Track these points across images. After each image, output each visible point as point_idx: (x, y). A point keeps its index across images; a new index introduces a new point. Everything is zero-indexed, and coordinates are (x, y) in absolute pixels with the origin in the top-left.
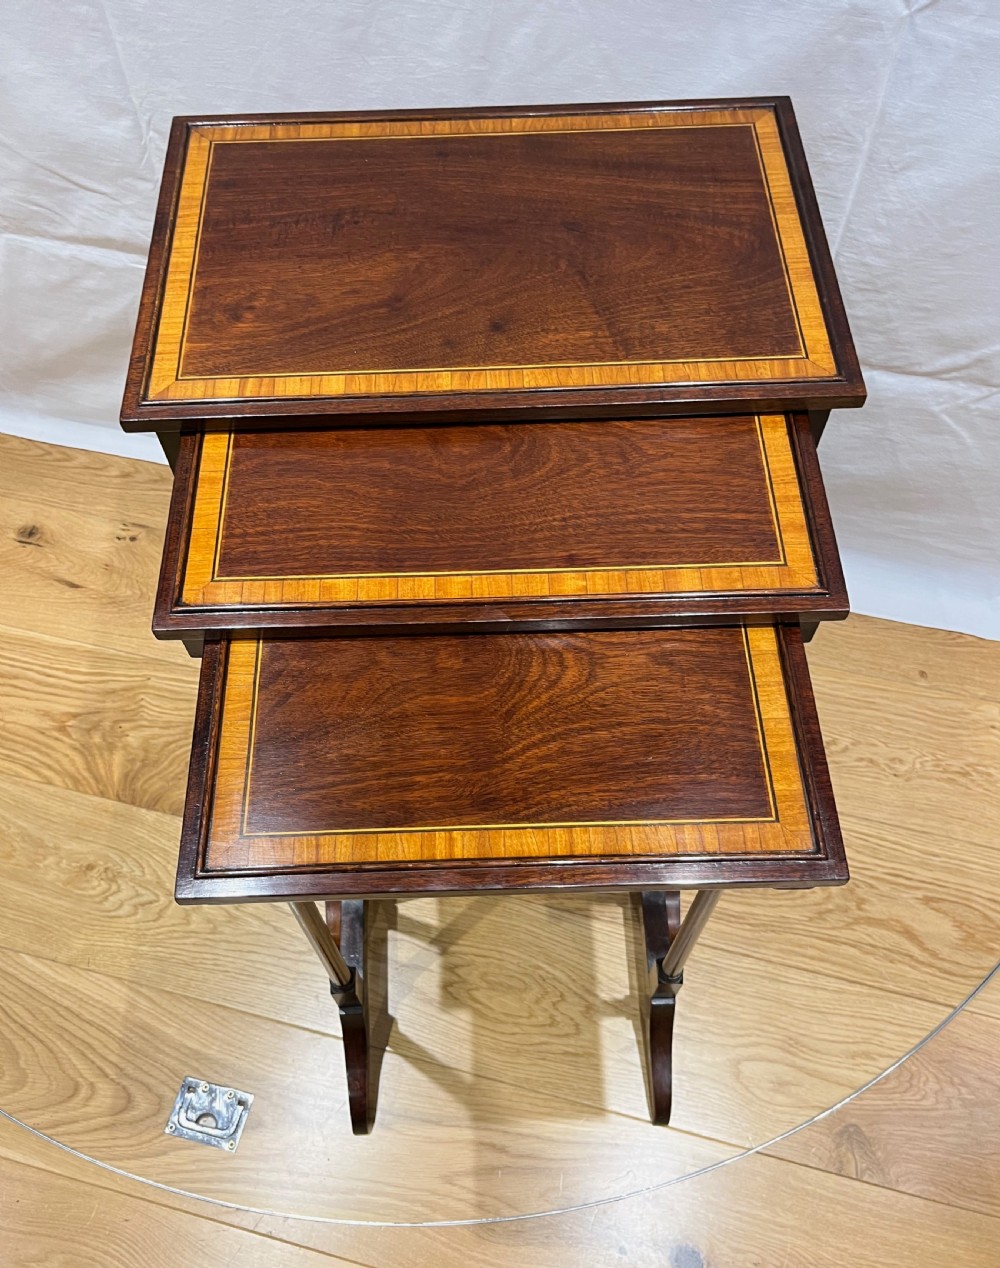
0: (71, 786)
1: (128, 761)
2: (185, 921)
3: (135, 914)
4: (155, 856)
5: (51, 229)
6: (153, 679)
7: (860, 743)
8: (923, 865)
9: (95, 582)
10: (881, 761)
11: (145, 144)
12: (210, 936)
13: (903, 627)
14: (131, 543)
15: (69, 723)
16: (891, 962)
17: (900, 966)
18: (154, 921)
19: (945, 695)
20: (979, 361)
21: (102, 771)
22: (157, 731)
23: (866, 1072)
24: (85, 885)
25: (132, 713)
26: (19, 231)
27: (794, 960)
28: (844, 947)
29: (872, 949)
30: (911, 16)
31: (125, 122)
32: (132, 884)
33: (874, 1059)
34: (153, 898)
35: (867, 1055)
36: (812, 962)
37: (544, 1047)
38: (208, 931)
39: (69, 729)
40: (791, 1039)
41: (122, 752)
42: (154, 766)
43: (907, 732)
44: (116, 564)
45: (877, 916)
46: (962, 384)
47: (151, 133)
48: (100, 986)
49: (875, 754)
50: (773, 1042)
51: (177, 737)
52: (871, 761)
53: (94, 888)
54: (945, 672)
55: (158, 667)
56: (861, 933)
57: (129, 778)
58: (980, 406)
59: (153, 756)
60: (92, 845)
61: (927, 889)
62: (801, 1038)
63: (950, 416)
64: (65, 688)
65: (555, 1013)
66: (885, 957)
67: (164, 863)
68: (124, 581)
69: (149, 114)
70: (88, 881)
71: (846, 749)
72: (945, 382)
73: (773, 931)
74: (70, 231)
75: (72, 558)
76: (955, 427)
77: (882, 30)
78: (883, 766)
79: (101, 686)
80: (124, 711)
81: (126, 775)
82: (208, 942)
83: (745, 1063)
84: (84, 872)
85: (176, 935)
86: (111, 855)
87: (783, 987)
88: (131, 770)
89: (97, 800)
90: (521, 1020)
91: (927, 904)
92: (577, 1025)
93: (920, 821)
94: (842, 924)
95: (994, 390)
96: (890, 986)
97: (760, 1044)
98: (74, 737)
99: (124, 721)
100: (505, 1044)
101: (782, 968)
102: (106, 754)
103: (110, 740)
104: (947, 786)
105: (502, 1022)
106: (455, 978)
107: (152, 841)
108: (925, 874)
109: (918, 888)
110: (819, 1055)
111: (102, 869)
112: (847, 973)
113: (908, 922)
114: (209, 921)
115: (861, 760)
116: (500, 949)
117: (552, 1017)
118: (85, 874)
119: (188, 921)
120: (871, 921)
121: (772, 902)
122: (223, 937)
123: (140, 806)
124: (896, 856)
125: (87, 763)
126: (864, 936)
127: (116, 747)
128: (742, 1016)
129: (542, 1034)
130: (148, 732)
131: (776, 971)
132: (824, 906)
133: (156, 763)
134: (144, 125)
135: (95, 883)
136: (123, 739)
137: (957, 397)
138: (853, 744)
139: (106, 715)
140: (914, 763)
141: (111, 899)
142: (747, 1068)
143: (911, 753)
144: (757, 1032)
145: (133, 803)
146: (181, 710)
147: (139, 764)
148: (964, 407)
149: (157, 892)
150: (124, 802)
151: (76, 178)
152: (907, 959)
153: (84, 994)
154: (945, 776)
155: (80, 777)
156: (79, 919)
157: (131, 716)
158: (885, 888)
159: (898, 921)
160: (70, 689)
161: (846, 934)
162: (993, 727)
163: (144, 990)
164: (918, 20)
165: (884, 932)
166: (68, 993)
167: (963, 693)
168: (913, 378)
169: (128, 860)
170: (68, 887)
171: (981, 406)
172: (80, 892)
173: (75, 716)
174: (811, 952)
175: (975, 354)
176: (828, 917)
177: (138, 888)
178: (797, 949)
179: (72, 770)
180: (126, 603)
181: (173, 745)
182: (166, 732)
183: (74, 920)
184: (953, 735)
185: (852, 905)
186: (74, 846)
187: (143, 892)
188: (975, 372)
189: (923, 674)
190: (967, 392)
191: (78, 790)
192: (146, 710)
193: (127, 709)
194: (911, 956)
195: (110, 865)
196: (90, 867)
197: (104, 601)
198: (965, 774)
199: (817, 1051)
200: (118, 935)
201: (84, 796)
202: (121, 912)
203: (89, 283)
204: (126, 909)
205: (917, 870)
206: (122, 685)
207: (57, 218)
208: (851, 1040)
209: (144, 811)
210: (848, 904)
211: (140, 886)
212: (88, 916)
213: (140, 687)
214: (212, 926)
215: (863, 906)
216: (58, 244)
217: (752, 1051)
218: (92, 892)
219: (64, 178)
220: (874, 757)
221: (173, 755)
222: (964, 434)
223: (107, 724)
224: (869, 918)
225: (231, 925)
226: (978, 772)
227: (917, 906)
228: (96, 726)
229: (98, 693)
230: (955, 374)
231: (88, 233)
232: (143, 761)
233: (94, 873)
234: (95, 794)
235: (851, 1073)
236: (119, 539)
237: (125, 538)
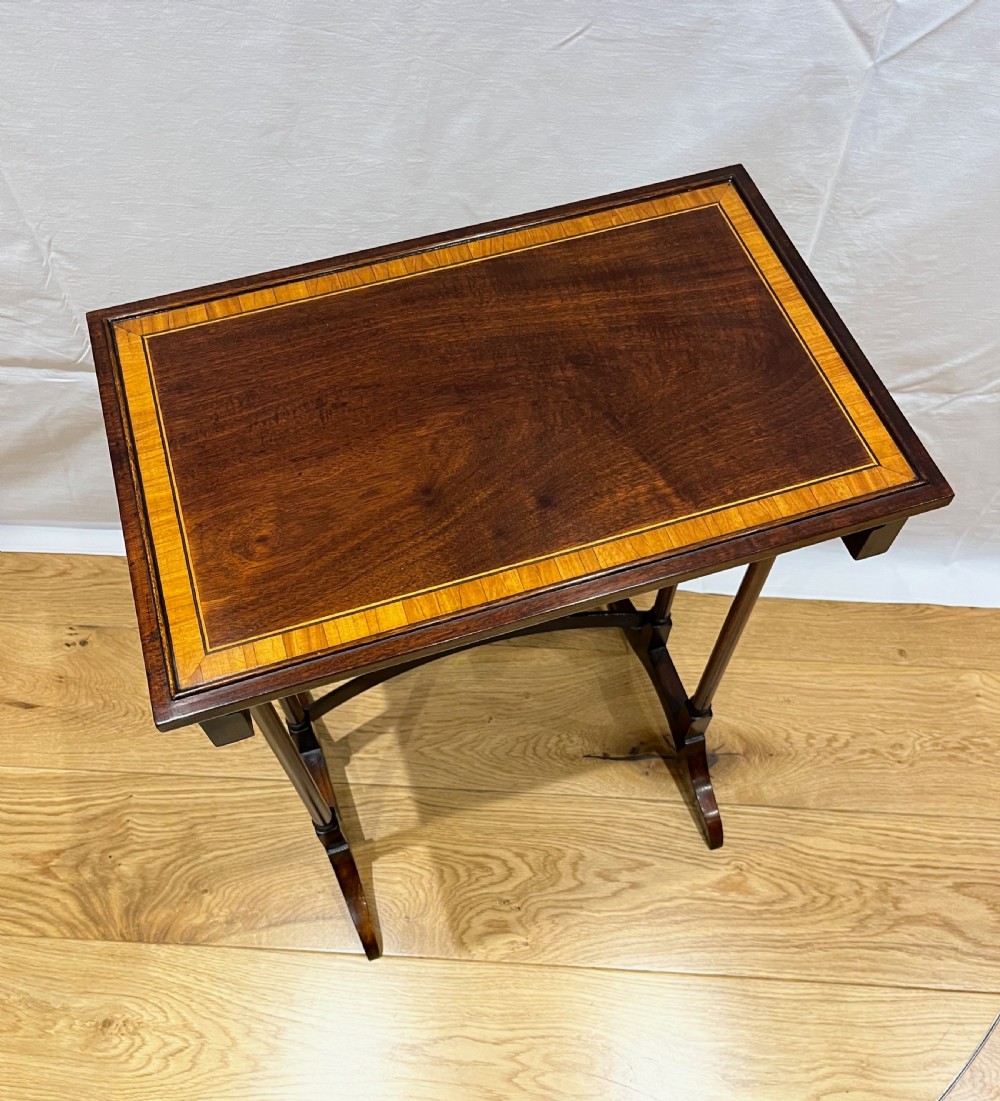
0: (68, 935)
1: (125, 893)
2: (223, 1064)
3: (166, 1067)
4: (174, 996)
6: (135, 796)
7: (860, 734)
9: (50, 698)
10: (883, 750)
12: (251, 1075)
14: (82, 648)
15: (53, 863)
16: (939, 959)
17: (948, 961)
18: (189, 1070)
19: (928, 670)
21: (100, 911)
22: (151, 853)
24: (105, 1045)
25: (120, 838)
27: (851, 977)
28: (891, 952)
29: (915, 949)
32: (157, 1033)
34: (182, 1044)
35: (937, 1063)
38: (249, 1070)
39: (54, 870)
40: (862, 1062)
41: (118, 884)
42: (154, 893)
43: (900, 715)
44: (71, 674)
45: (914, 913)
49: (876, 744)
50: (846, 1069)
51: (174, 856)
52: (873, 752)
53: (115, 1047)
54: (922, 647)
55: (138, 782)
56: (903, 935)
57: (131, 912)
58: (941, 411)
59: (152, 883)
60: (104, 997)
61: (954, 875)
62: (871, 1059)
64: (40, 824)
66: (932, 954)
67: (187, 1002)
70: (107, 1040)
71: (847, 744)
73: (820, 949)
75: (20, 675)
78: (887, 755)
79: (80, 814)
80: (111, 838)
81: (127, 910)
82: (252, 1083)
83: (824, 1097)
84: (102, 1030)
85: (215, 1082)
86: (128, 1005)
87: (843, 1007)
88: (131, 904)
89: (101, 944)
91: (958, 891)
93: (932, 805)
94: (883, 928)
95: (955, 396)
97: (833, 1074)
98: (61, 878)
99: (113, 849)
101: (839, 987)
102: (100, 890)
103: (101, 873)
104: (949, 763)
106: (518, 1067)
107: (169, 979)
108: (951, 860)
109: (946, 876)
110: (892, 1073)
111: (121, 1023)
112: (901, 980)
113: (946, 914)
114: (248, 1058)
115: (864, 752)
118: (103, 1033)
119: (226, 1063)
120: (911, 920)
121: (811, 918)
123: (148, 942)
124: (918, 847)
125: (82, 904)
126: (907, 937)
127: (109, 880)
128: (812, 1047)
130: (140, 857)
131: (832, 992)
132: (863, 913)
133: (157, 890)
135: (115, 1041)
136: (116, 870)
137: (919, 406)
138: (851, 738)
139: (92, 846)
140: (913, 746)
141: (136, 1055)
143: (908, 736)
144: (829, 1062)
145: (140, 941)
146: (172, 825)
147: (138, 894)
149: (184, 1036)
150: (130, 941)
152: (952, 953)
154: (946, 754)
155: (76, 922)
156: (106, 1085)
157: (120, 840)
158: (916, 882)
159: (936, 915)
160: (46, 824)
161: (889, 938)
162: (979, 696)
165: (926, 928)
167: (943, 666)
169: (147, 1006)
170: (88, 1051)
172: (100, 1054)
173: (58, 853)
174: (860, 964)
175: (937, 369)
176: (871, 923)
177: (164, 1036)
178: (847, 964)
179: (66, 915)
180: (89, 716)
181: (171, 867)
182: (161, 852)
184: (943, 711)
185: (889, 906)
186: (84, 1002)
187: (169, 1039)
188: (937, 383)
189: (902, 653)
190: (930, 400)
191: (77, 938)
192: (134, 832)
193: (114, 834)
194: (956, 949)
195: (128, 1016)
196: (107, 1023)
197: (65, 717)
198: (964, 748)
199: (890, 1069)
201: (86, 942)
202: (150, 1069)
204: (156, 1064)
205: (941, 857)
206: (103, 809)
208: (919, 1051)
209: (154, 946)
210: (884, 905)
211: (166, 1033)
212: (115, 1080)
213: (123, 807)
214: (252, 1062)
215: (899, 905)
217: (828, 1083)
218: (114, 1052)
220: (876, 747)
221: (174, 877)
223: (95, 856)
224: (908, 917)
225: (272, 1057)
226: (974, 744)
227: (950, 895)
228: (82, 861)
229: (78, 823)
230: (917, 387)
232: (142, 890)
233: (113, 1029)
234: (97, 939)
235: (926, 1084)
236: (68, 645)
237: (74, 644)
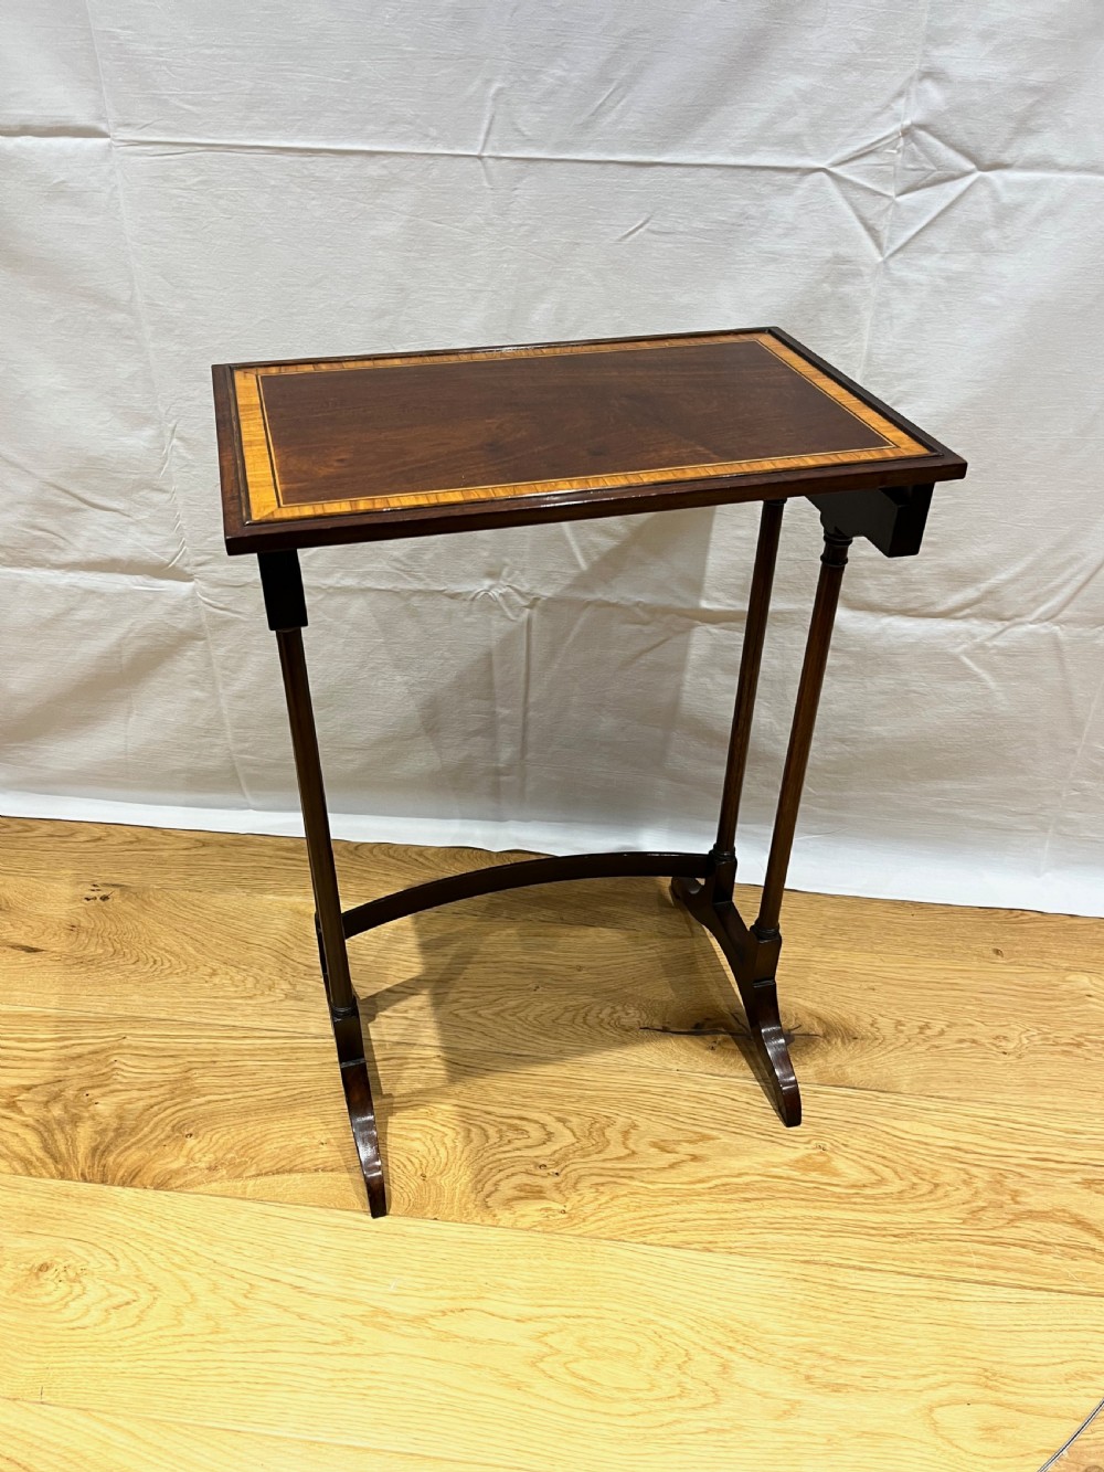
0: (20, 1171)
1: (96, 1132)
2: (176, 1322)
3: (106, 1320)
4: (132, 1243)
5: (53, 557)
6: (128, 1037)
7: (955, 1024)
8: (1072, 1145)
9: (58, 944)
10: (984, 1041)
11: (166, 454)
12: (210, 1338)
13: (964, 910)
14: (102, 903)
15: (21, 1098)
16: (1072, 1259)
17: (1084, 1262)
18: (133, 1326)
19: (1029, 969)
20: (990, 593)
21: (63, 1148)
22: (135, 1094)
23: (1088, 1396)
24: (38, 1291)
25: (102, 1078)
26: (16, 562)
27: (960, 1273)
28: (1013, 1249)
29: (1043, 1247)
30: (885, 262)
31: (149, 432)
32: (102, 1282)
33: (1091, 1379)
34: (131, 1296)
35: (1082, 1375)
36: (983, 1272)
37: (678, 1428)
38: (208, 1331)
39: (20, 1105)
40: (986, 1370)
41: (90, 1123)
42: (130, 1134)
43: (1003, 1009)
44: (84, 923)
45: (1039, 1208)
46: (975, 622)
47: (175, 441)
48: (58, 1423)
49: (975, 1034)
50: (966, 1378)
51: (159, 1099)
52: (974, 1041)
53: (48, 1294)
54: (1019, 948)
55: (136, 1024)
56: (1026, 1230)
57: (99, 1152)
58: (995, 643)
59: (130, 1123)
60: (47, 1238)
61: (1083, 1171)
62: (997, 1368)
63: (971, 658)
64: (15, 1058)
65: (683, 1378)
66: (1064, 1254)
67: (146, 1250)
68: (94, 940)
69: (174, 421)
70: (40, 1285)
71: (942, 1033)
72: (960, 621)
73: (925, 1240)
74: (72, 556)
75: (30, 923)
76: (976, 669)
77: (861, 276)
78: (988, 1045)
79: (64, 1051)
80: (92, 1077)
81: (95, 1150)
82: (208, 1346)
83: (939, 1410)
84: (37, 1274)
85: (163, 1341)
86: (73, 1249)
87: (957, 1306)
88: (100, 1143)
89: (57, 1183)
90: (640, 1395)
91: (1089, 1188)
92: (714, 1391)
93: (1049, 1098)
94: (1001, 1222)
95: (1007, 623)
96: (1082, 1288)
97: (949, 1383)
98: (26, 1112)
99: (92, 1087)
100: (627, 1431)
101: (950, 1284)
102: (68, 1128)
103: (74, 1111)
104: (1063, 1058)
105: (617, 1400)
106: (546, 1349)
107: (130, 1225)
108: (1074, 1155)
109: (1073, 1171)
110: (1025, 1385)
111: (61, 1268)
112: (1028, 1280)
113: (1075, 1211)
114: (208, 1317)
115: (961, 1041)
116: (596, 1304)
117: (680, 1384)
118: (37, 1277)
119: (180, 1322)
120: (1032, 1215)
121: (911, 1206)
122: (228, 1336)
123: (112, 1184)
124: (1036, 1140)
125: (44, 1141)
126: (1034, 1234)
127: (80, 1118)
128: (920, 1350)
129: (672, 1410)
130: (124, 1096)
131: (942, 1289)
132: (974, 1204)
133: (134, 1130)
134: (168, 434)
135: (51, 1287)
136: (91, 1108)
137: (973, 636)
138: (948, 1026)
139: (68, 1083)
140: (1020, 1040)
141: (72, 1304)
142: (944, 1415)
143: (1014, 1029)
144: (943, 1368)
145: (103, 1182)
146: (164, 1067)
147: (111, 1134)
148: (982, 647)
149: (135, 1288)
150: (90, 1182)
151: (88, 496)
152: (1089, 1254)
153: (34, 1436)
154: (1059, 1048)
155: (33, 1159)
156: (28, 1336)
157: (102, 1081)
158: (1036, 1176)
159: (1064, 1211)
160: (23, 1059)
161: (1009, 1233)
162: (1090, 996)
163: (120, 1422)
164: (891, 263)
165: (1054, 1225)
166: (13, 1438)
167: (1045, 966)
168: (929, 621)
169: (96, 1252)
170: (14, 1296)
171: (997, 642)
172: (29, 1301)
173: (28, 1088)
174: (975, 1259)
175: (984, 586)
176: (985, 1215)
177: (110, 1286)
178: (958, 1258)
179: (22, 1150)
180: (96, 962)
181: (156, 1108)
182: (147, 1093)
183: (22, 1339)
184: (1050, 1008)
185: (1006, 1198)
186: (24, 1243)
187: (113, 1289)
188: (986, 605)
189: (997, 952)
190: (982, 629)
191: (30, 1175)
192: (119, 1072)
193: (96, 1073)
194: (1093, 1250)
195: (71, 1261)
196: (44, 1268)
197: (68, 962)
198: (1079, 1045)
199: (1022, 1381)
200: (82, 1351)
201: (39, 1180)
202: (86, 1321)
203: (84, 614)
204: (95, 1315)
205: (1065, 1152)
206: (91, 1048)
207: (61, 543)
208: (1058, 1360)
209: (119, 1189)
210: (1000, 1198)
211: (113, 1283)
212: (41, 1331)
213: (113, 1048)
214: (212, 1323)
215: (1018, 1199)
216: (57, 572)
217: (943, 1394)
218: (46, 1300)
219: (75, 496)
220: (975, 1037)
221: (156, 1119)
222: (985, 675)
223: (70, 1093)
224: (1031, 1211)
225: (238, 1319)
226: (1091, 1041)
227: (1080, 1191)
228: (56, 1097)
229: (59, 1060)
230: (967, 611)
231: (93, 556)
232: (116, 1130)
233: (50, 1274)
234: (53, 1177)
235: (1070, 1400)
236: (88, 899)
237: (95, 898)
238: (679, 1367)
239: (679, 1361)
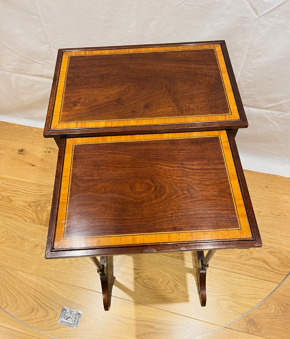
0: (32, 222)
1: (48, 215)
5: (27, 73)
8: (269, 242)
9: (38, 164)
11: (52, 51)
12: (70, 265)
14: (49, 153)
15: (32, 204)
16: (261, 270)
17: (263, 272)
20: (279, 105)
21: (41, 218)
23: (255, 303)
25: (49, 201)
27: (234, 270)
28: (247, 266)
29: (255, 266)
31: (47, 46)
33: (257, 299)
35: (255, 298)
36: (239, 271)
37: (164, 296)
39: (32, 206)
40: (233, 293)
41: (46, 212)
43: (263, 203)
44: (45, 159)
45: (256, 257)
46: (275, 111)
47: (54, 49)
48: (40, 280)
50: (228, 294)
53: (38, 251)
54: (272, 186)
58: (279, 116)
60: (38, 239)
61: (270, 249)
62: (236, 293)
63: (272, 119)
64: (31, 194)
65: (167, 286)
66: (259, 269)
68: (47, 164)
69: (53, 44)
70: (36, 249)
72: (270, 110)
73: (227, 262)
74: (32, 73)
75: (33, 158)
76: (273, 122)
78: (256, 213)
79: (40, 193)
80: (47, 201)
81: (47, 219)
82: (70, 267)
84: (36, 247)
85: (61, 265)
86: (43, 242)
87: (231, 278)
88: (48, 217)
89: (39, 226)
90: (157, 289)
91: (270, 253)
92: (173, 290)
93: (267, 229)
94: (246, 259)
95: (283, 112)
96: (261, 278)
97: (224, 295)
98: (33, 208)
99: (47, 203)
100: (153, 296)
101: (230, 272)
102: (42, 213)
103: (43, 209)
104: (274, 219)
106: (138, 276)
108: (269, 245)
109: (267, 249)
111: (40, 246)
112: (248, 274)
113: (265, 259)
116: (151, 268)
117: (166, 287)
119: (64, 261)
122: (74, 265)
125: (36, 215)
126: (253, 263)
127: (44, 211)
128: (220, 287)
131: (228, 273)
132: (241, 254)
134: (52, 47)
135: (39, 250)
136: (46, 209)
137: (273, 114)
139: (42, 202)
140: (265, 213)
141: (43, 254)
142: (221, 302)
143: (264, 210)
144: (224, 292)
148: (275, 117)
150: (47, 226)
151: (33, 60)
154: (274, 216)
155: (35, 220)
156: (34, 261)
158: (258, 249)
159: (262, 258)
160: (32, 194)
161: (248, 262)
162: (287, 202)
163: (52, 281)
164: (260, 19)
165: (259, 262)
166: (31, 282)
167: (278, 192)
168: (261, 110)
170: (31, 251)
172: (34, 252)
173: (33, 202)
174: (238, 268)
175: (278, 103)
176: (243, 258)
178: (234, 267)
179: (32, 217)
180: (47, 170)
184: (275, 204)
185: (249, 254)
186: (33, 239)
188: (278, 108)
189: (266, 187)
190: (276, 113)
191: (34, 223)
194: (266, 269)
195: (43, 244)
196: (37, 245)
197: (41, 169)
198: (279, 216)
199: (241, 297)
200: (45, 265)
201: (36, 225)
203: (37, 86)
205: (267, 244)
206: (46, 193)
207: (29, 70)
212: (36, 259)
214: (71, 262)
215: (252, 254)
216: (29, 76)
217: (222, 297)
218: (38, 253)
219: (30, 60)
223: (42, 204)
224: (254, 258)
225: (76, 262)
227: (267, 254)
228: (39, 205)
229: (40, 195)
230: (272, 108)
231: (37, 74)
233: (38, 247)
234: (39, 224)
235: (250, 303)
236: (45, 152)
237: (47, 152)
238: (166, 284)
239: (166, 282)
